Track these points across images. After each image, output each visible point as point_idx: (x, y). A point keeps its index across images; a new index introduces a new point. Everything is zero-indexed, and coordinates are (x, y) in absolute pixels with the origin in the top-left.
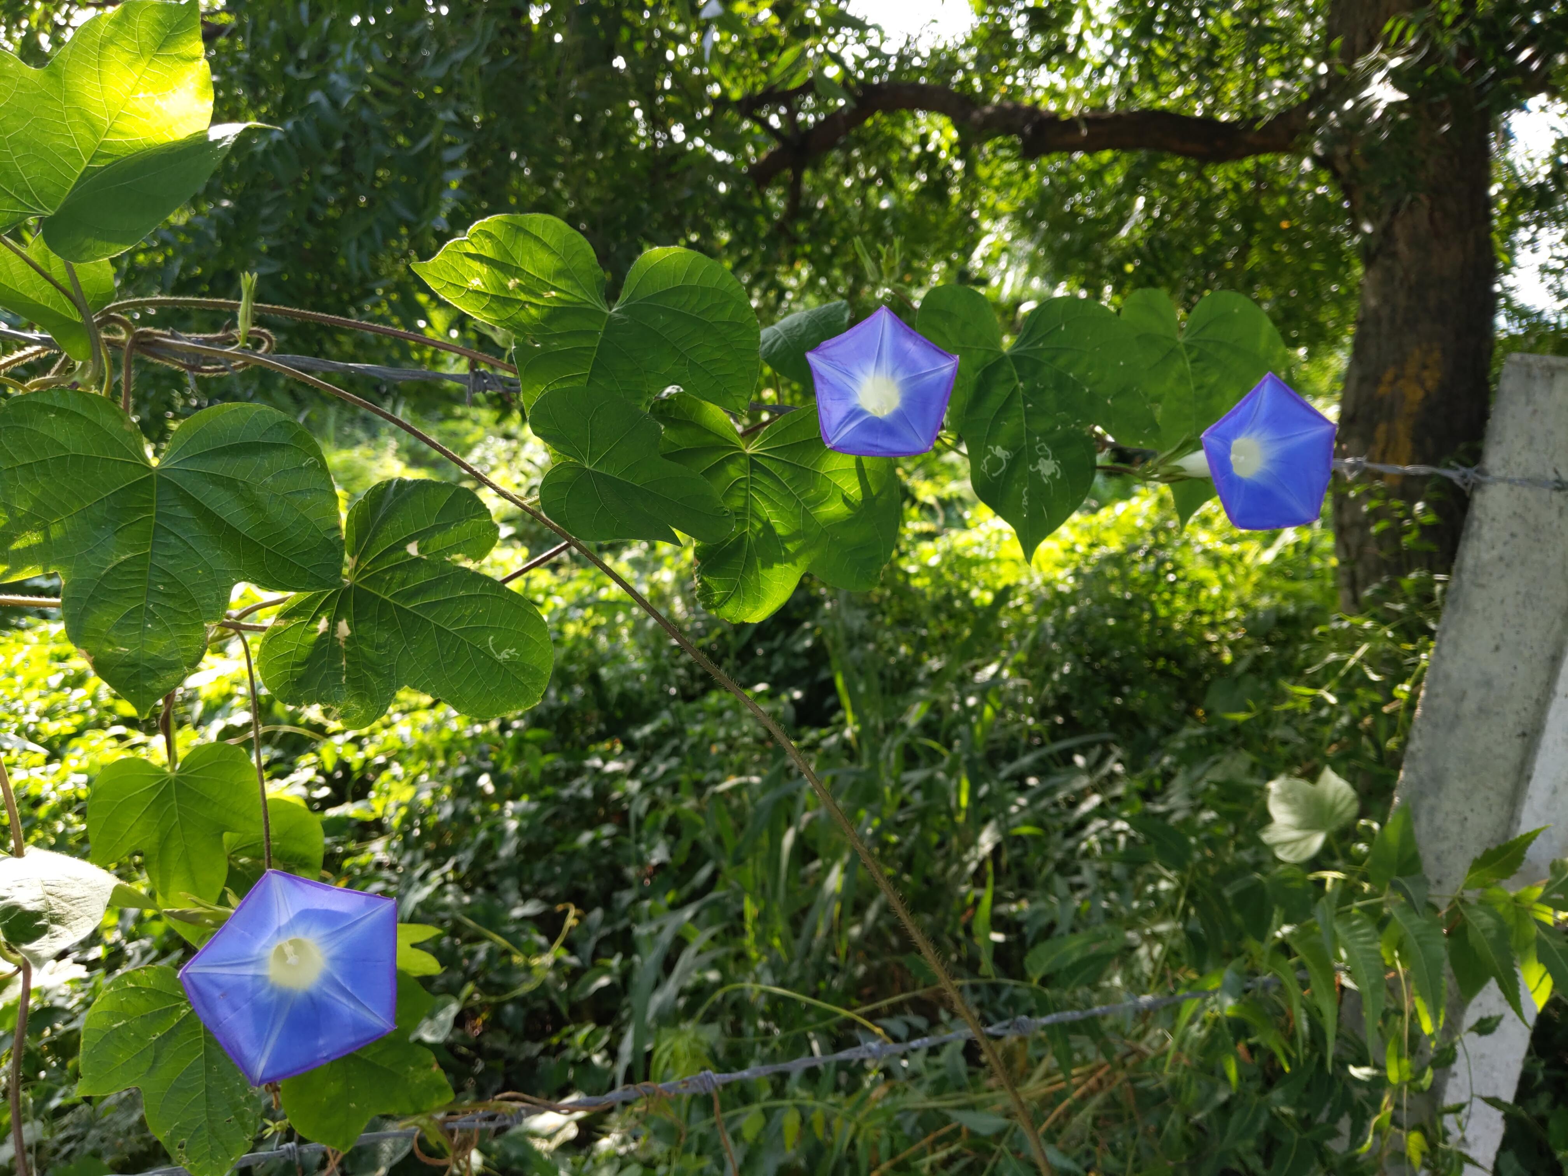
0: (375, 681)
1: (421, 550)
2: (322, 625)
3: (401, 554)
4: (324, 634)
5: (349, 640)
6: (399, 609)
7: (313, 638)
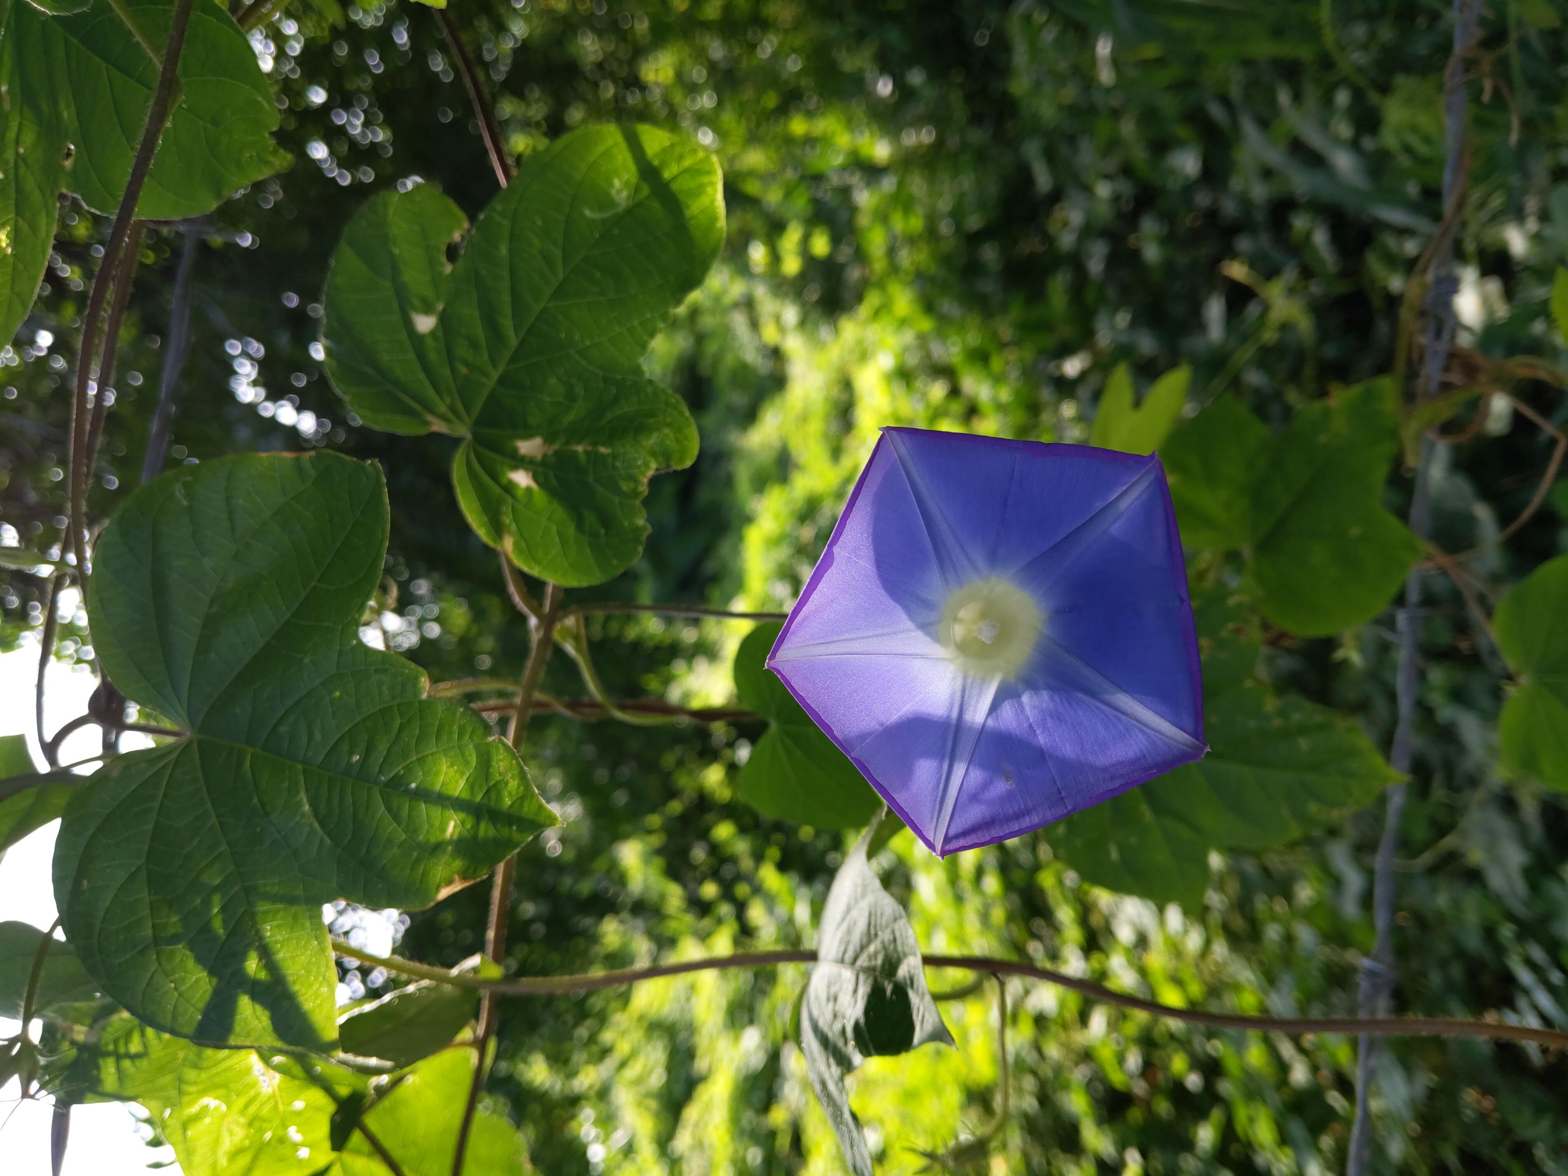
0: (626, 408)
1: (427, 309)
2: (521, 479)
3: (429, 343)
4: (535, 478)
5: (549, 439)
6: (513, 359)
7: (540, 497)
